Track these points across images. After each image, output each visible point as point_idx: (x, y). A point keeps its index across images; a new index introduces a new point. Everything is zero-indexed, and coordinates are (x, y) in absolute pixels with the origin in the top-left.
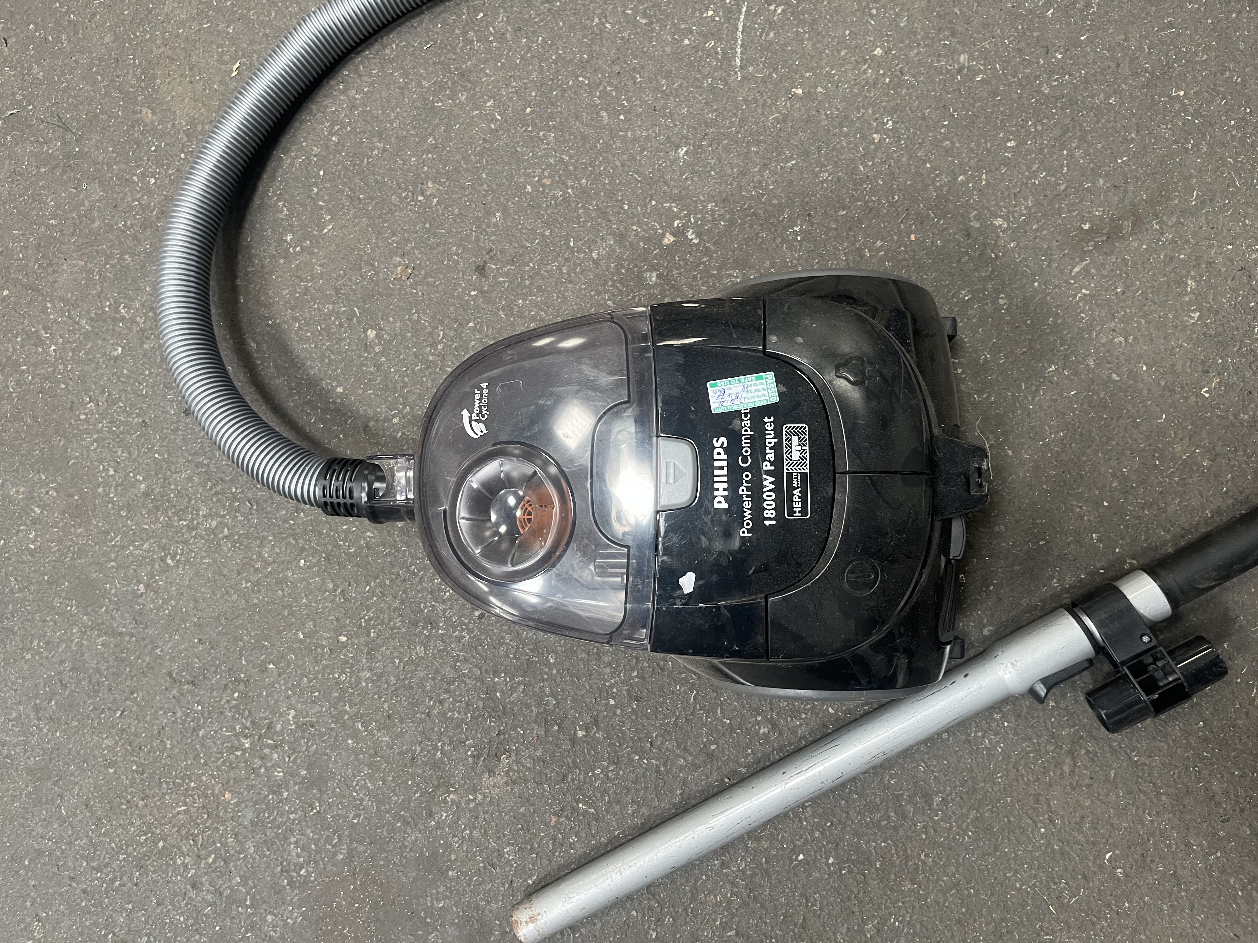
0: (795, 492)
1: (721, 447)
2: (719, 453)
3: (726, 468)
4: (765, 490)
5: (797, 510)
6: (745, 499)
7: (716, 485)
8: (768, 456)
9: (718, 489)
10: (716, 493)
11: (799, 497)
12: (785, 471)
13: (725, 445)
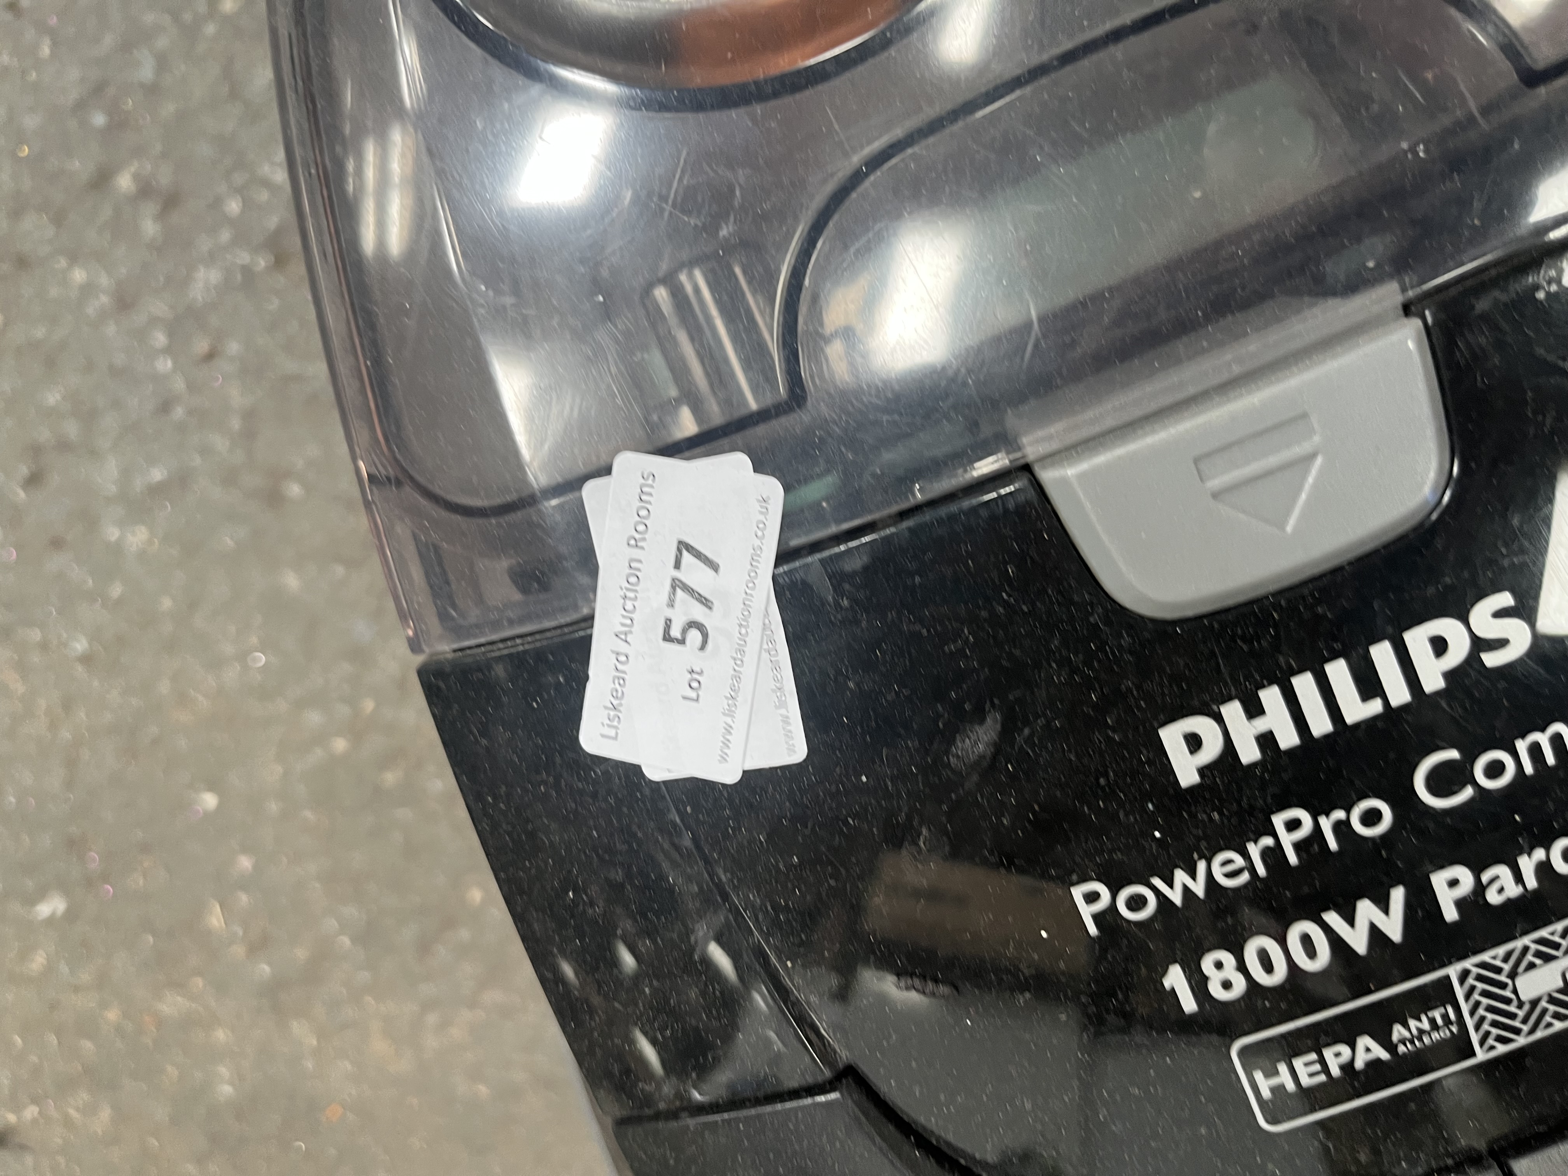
0: (1364, 1041)
1: (1479, 644)
2: (1439, 646)
3: (1375, 707)
4: (1332, 918)
5: (1284, 1077)
6: (1254, 850)
7: (1271, 696)
8: (1503, 871)
9: (1254, 710)
10: (1233, 711)
11: (1348, 1068)
12: (1453, 971)
13: (1491, 659)
